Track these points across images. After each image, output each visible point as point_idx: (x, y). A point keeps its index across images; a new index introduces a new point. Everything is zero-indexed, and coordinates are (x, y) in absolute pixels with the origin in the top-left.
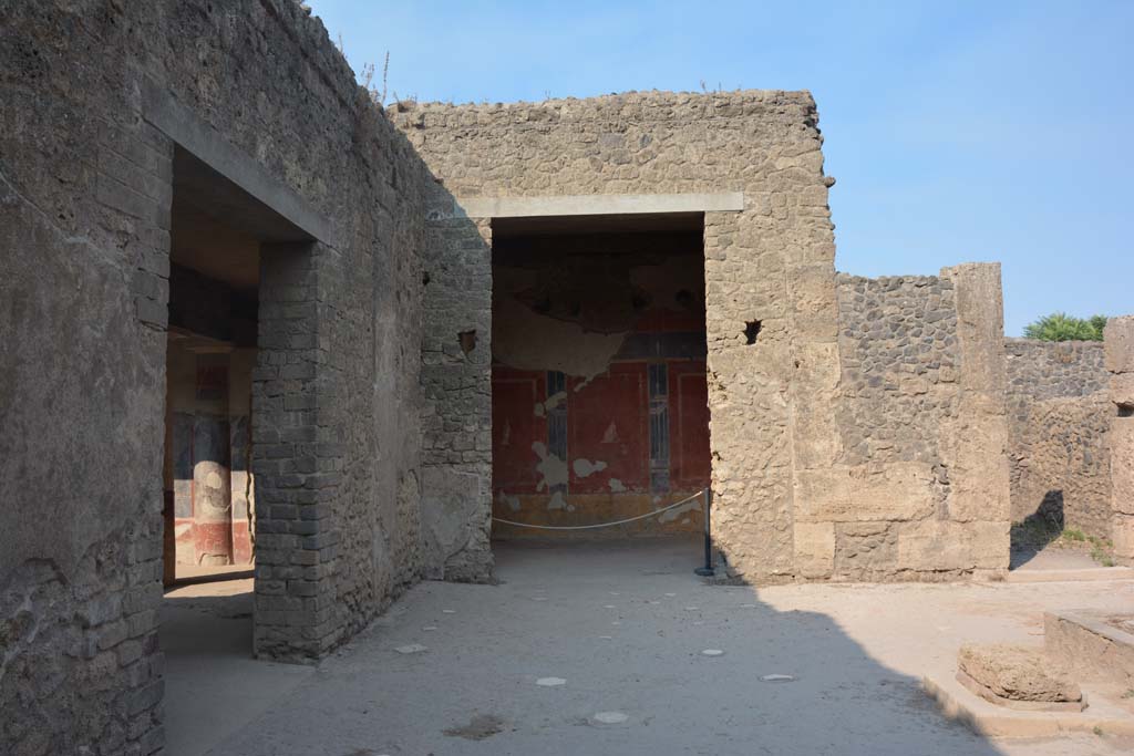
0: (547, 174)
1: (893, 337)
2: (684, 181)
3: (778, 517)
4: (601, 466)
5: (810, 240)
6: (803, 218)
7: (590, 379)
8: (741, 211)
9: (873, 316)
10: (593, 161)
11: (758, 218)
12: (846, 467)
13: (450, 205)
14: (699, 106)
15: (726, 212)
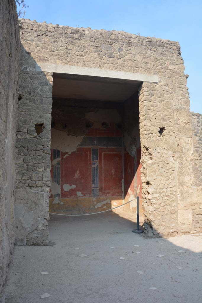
0: (79, 57)
2: (135, 68)
3: (172, 208)
4: (74, 187)
5: (181, 97)
6: (178, 89)
7: (70, 153)
8: (157, 83)
10: (99, 54)
11: (163, 87)
12: (195, 187)
13: (34, 65)
14: (141, 40)
15: (152, 83)
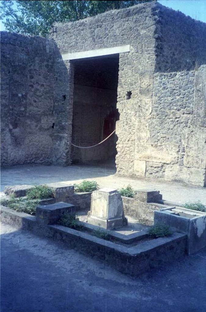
1: (170, 96)
2: (115, 43)
3: (131, 157)
8: (129, 52)
9: (164, 88)
10: (93, 38)
11: (134, 54)
12: (151, 143)
